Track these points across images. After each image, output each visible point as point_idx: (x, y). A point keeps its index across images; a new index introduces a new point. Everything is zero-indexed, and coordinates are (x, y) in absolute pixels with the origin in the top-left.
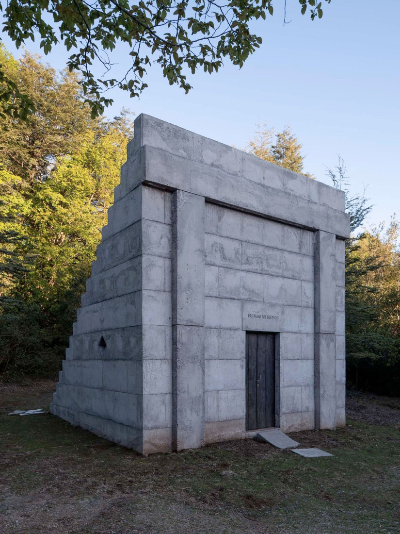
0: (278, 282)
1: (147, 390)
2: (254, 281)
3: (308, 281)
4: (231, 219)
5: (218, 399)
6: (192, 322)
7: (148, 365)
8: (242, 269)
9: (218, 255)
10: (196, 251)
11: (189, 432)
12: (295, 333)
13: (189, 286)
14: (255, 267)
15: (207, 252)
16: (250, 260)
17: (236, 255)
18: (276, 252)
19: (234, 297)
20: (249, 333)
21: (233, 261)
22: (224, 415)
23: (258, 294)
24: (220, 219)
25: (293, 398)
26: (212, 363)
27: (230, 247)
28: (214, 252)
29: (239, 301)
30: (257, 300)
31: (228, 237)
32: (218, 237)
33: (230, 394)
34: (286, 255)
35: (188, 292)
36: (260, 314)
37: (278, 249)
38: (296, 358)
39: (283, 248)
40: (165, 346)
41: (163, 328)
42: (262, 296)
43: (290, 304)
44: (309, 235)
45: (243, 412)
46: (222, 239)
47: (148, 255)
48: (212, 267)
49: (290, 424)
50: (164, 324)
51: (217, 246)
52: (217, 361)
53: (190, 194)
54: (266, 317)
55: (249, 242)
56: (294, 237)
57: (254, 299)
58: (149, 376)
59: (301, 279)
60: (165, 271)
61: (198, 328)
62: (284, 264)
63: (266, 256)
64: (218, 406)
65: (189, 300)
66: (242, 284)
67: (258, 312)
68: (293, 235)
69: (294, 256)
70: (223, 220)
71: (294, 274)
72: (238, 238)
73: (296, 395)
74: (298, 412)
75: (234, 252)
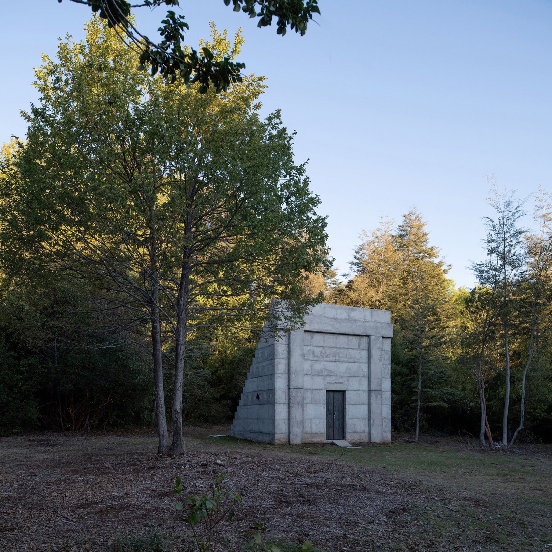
0: (346, 365)
1: (277, 417)
2: (331, 366)
3: (364, 363)
4: (317, 337)
5: (311, 423)
6: (297, 387)
7: (278, 406)
8: (324, 360)
9: (311, 355)
10: (299, 355)
11: (296, 436)
12: (356, 391)
13: (296, 371)
14: (331, 359)
15: (305, 354)
16: (328, 355)
17: (321, 354)
18: (344, 350)
19: (319, 374)
20: (327, 391)
21: (319, 357)
22: (314, 430)
23: (333, 372)
24: (312, 338)
25: (355, 424)
26: (308, 405)
27: (317, 351)
28: (309, 354)
29: (322, 376)
30: (333, 375)
31: (316, 346)
32: (311, 346)
33: (317, 420)
34: (350, 350)
35: (295, 374)
36: (334, 382)
37: (345, 348)
38: (356, 404)
39: (348, 347)
40: (285, 398)
41: (284, 390)
42: (335, 373)
43: (352, 375)
44: (365, 339)
45: (324, 430)
46: (313, 347)
47: (277, 359)
48: (308, 361)
49: (352, 438)
50: (285, 388)
51: (310, 351)
52: (310, 405)
54: (338, 383)
55: (328, 347)
57: (331, 374)
58: (278, 411)
59: (360, 362)
60: (285, 365)
61: (300, 390)
62: (349, 356)
63: (338, 352)
64: (311, 426)
65: (296, 377)
66: (324, 368)
68: (354, 340)
69: (355, 351)
70: (314, 338)
71: (355, 360)
72: (322, 346)
73: (357, 423)
74: (358, 432)
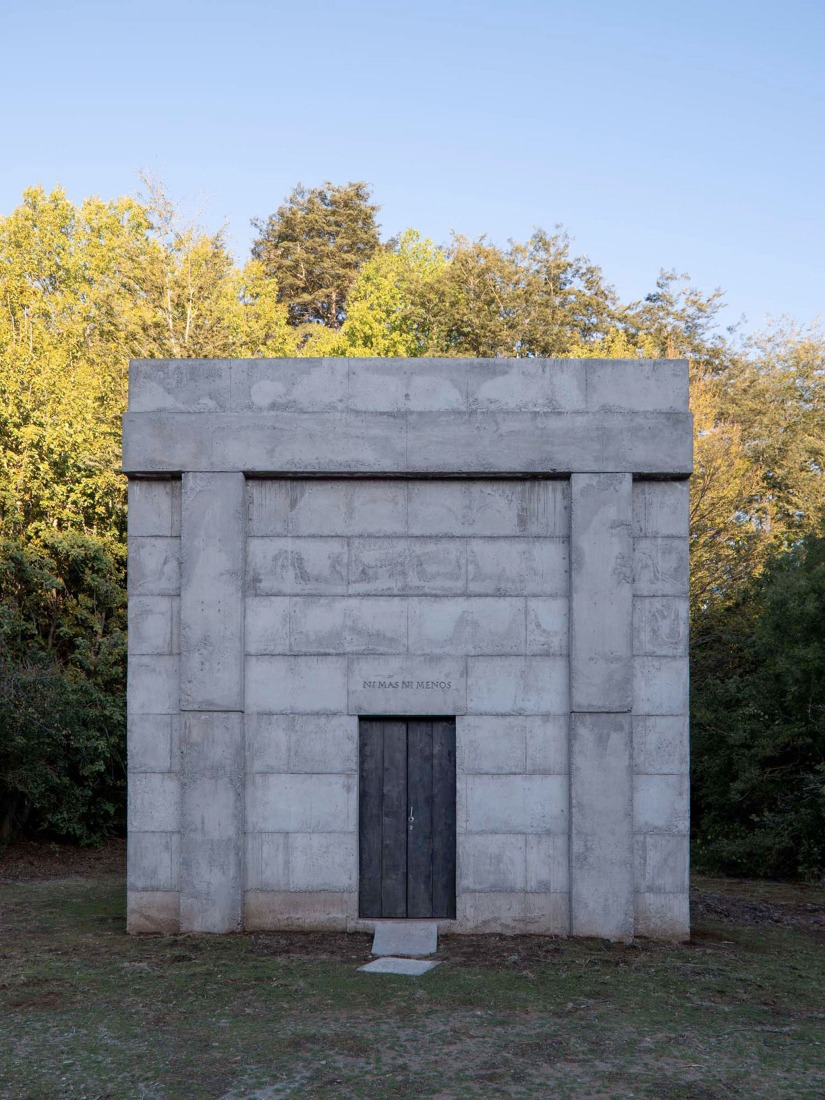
0: (452, 609)
1: (135, 824)
2: (380, 615)
3: (551, 595)
4: (317, 497)
5: (287, 848)
6: (212, 704)
7: (138, 783)
8: (350, 592)
9: (290, 574)
10: (222, 574)
11: (204, 902)
12: (503, 715)
13: (205, 640)
14: (384, 583)
15: (263, 571)
16: (371, 572)
17: (334, 567)
18: (444, 545)
19: (327, 651)
20: (363, 719)
21: (326, 581)
22: (302, 876)
23: (392, 640)
24: (293, 504)
25: (499, 859)
26: (273, 780)
27: (317, 555)
28: (278, 570)
29: (341, 659)
30: (390, 651)
31: (313, 536)
32: (289, 540)
33: (317, 840)
34: (477, 546)
35: (203, 651)
36: (398, 679)
37: (452, 537)
38: (506, 770)
39: (469, 531)
40: (171, 751)
41: (167, 719)
42: (405, 641)
43: (487, 650)
44: (554, 490)
45: (350, 878)
46: (298, 541)
47: (140, 595)
48: (273, 598)
49: (487, 916)
50: (170, 711)
51: (286, 558)
52: (284, 777)
53: (210, 474)
54: (415, 685)
55: (370, 536)
56: (502, 503)
57: (382, 649)
58: (139, 802)
59: (525, 593)
60: (172, 618)
61: (225, 715)
62: (471, 567)
63: (418, 557)
64: (287, 863)
65: (207, 666)
66: (349, 623)
67: (390, 677)
68: (500, 502)
69: (503, 545)
70: (301, 504)
71: (503, 586)
72: (339, 533)
73: (507, 853)
74: (512, 891)
75: (328, 563)
